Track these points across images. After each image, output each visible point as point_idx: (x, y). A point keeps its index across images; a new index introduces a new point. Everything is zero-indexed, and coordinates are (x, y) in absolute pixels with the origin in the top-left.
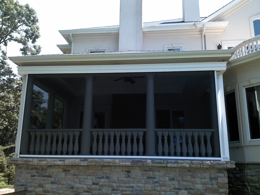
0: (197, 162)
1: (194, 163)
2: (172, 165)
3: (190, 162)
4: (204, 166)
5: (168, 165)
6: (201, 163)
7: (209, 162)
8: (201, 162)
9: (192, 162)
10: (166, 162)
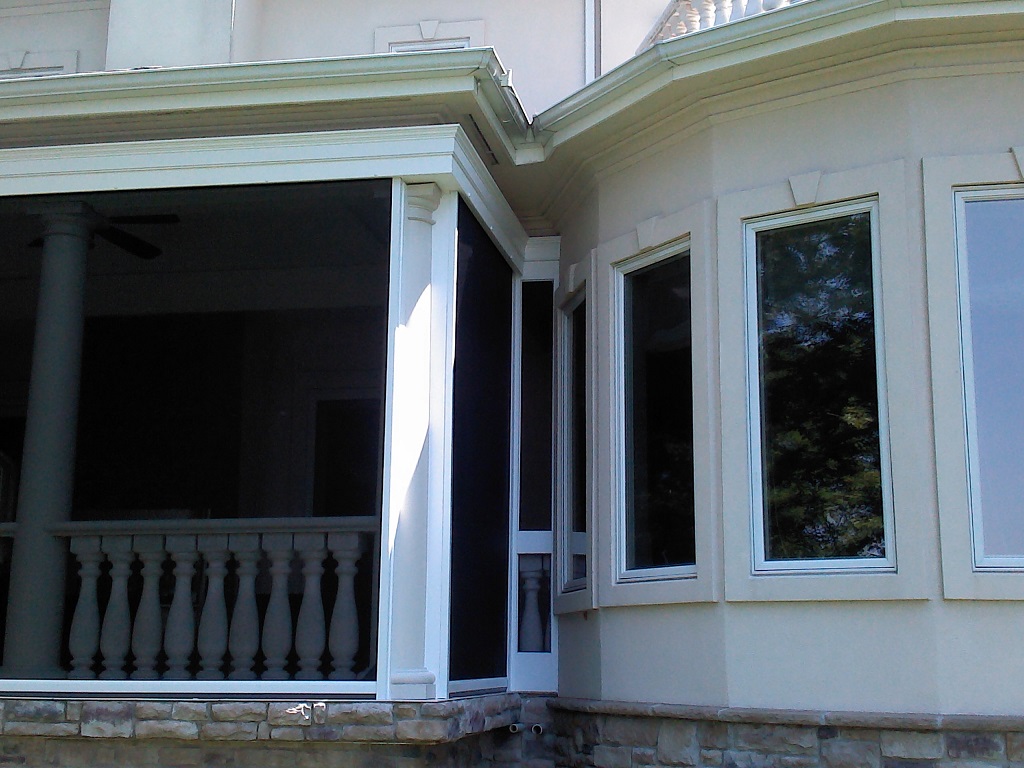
0: (240, 706)
1: (222, 716)
2: (108, 729)
3: (202, 707)
4: (276, 734)
5: (88, 730)
6: (260, 714)
7: (301, 706)
8: (260, 708)
9: (216, 707)
10: (76, 711)
